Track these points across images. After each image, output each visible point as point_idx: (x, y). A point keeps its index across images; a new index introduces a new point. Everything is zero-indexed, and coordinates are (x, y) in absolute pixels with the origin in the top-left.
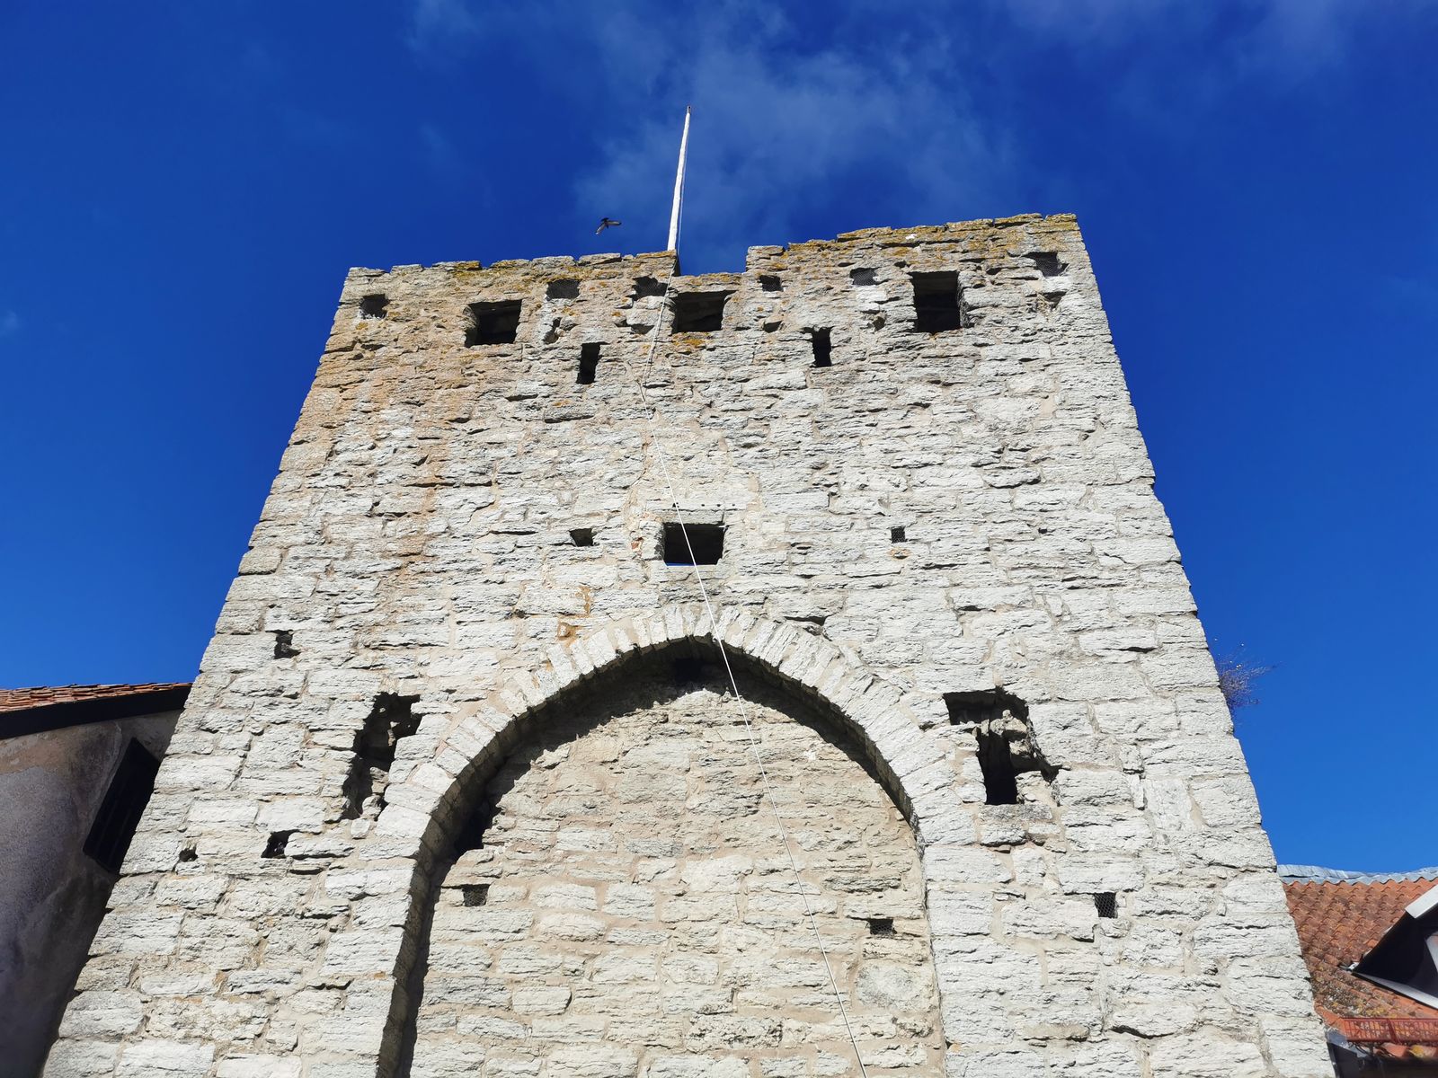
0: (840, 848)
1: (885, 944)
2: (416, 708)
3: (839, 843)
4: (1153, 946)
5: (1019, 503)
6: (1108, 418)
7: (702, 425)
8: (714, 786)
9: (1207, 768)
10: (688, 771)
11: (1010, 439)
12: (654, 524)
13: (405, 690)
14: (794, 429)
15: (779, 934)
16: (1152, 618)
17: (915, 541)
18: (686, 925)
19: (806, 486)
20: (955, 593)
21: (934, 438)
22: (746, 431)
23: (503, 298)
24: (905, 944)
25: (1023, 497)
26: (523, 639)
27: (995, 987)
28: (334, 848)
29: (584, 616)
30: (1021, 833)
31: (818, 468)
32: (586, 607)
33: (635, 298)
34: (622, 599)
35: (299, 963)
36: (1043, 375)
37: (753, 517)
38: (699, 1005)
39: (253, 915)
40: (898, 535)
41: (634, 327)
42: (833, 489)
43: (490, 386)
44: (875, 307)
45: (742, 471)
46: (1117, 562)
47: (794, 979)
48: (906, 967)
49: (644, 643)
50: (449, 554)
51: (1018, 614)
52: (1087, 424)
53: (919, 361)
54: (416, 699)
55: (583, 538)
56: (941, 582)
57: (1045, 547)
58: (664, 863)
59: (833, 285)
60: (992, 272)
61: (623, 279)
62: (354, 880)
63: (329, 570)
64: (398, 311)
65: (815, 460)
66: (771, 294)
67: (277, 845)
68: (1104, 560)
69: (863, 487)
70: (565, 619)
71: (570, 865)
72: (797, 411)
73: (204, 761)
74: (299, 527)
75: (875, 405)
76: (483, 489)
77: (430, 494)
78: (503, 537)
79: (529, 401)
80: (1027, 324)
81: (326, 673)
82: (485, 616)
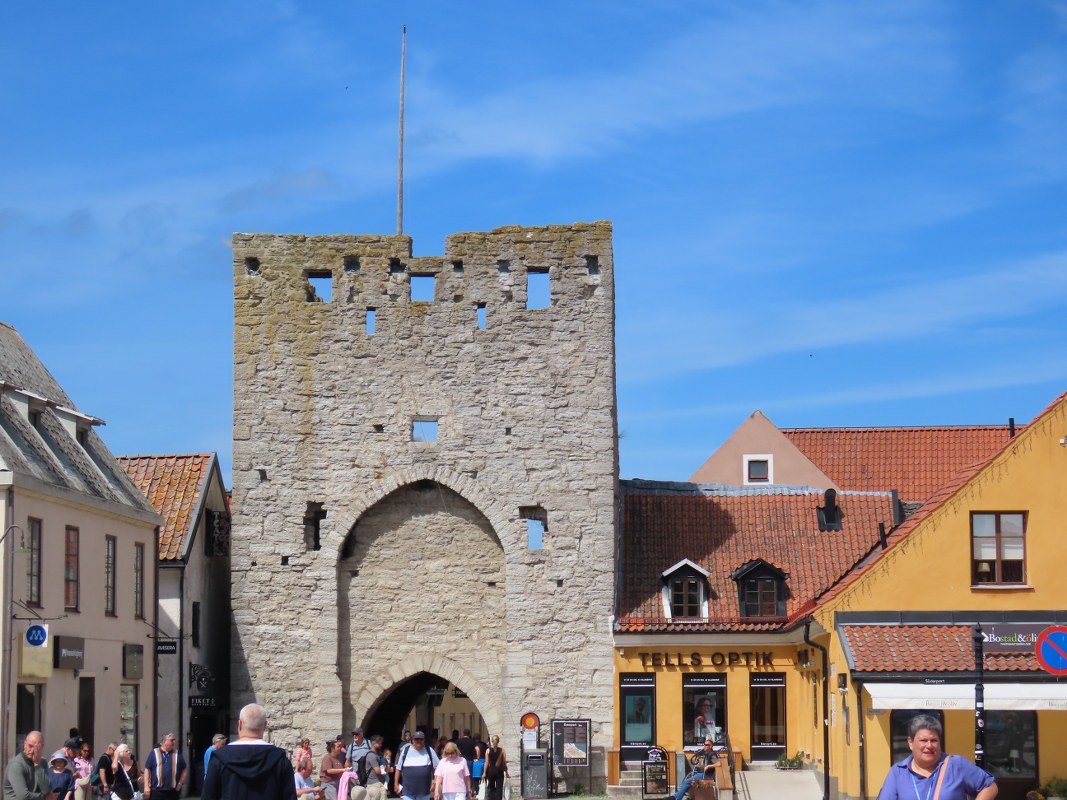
0: (479, 558)
1: (492, 590)
2: (323, 507)
3: (479, 556)
4: (571, 596)
5: (558, 417)
6: (602, 371)
7: (427, 365)
8: (436, 533)
9: (602, 536)
11: (559, 379)
12: (408, 422)
13: (318, 499)
14: (468, 369)
15: (458, 587)
16: (597, 476)
17: (515, 436)
18: (428, 584)
19: (473, 403)
20: (528, 462)
21: (528, 379)
22: (447, 370)
23: (321, 266)
24: (498, 591)
25: (560, 414)
26: (361, 478)
27: (523, 609)
28: (306, 562)
29: (384, 468)
30: (537, 560)
31: (477, 394)
32: (384, 464)
33: (390, 274)
34: (398, 461)
35: (304, 601)
36: (579, 343)
37: (450, 419)
38: (433, 609)
39: (284, 585)
40: (508, 431)
41: (391, 296)
42: (484, 406)
43: (326, 333)
44: (507, 288)
45: (445, 394)
46: (590, 449)
47: (463, 601)
48: (497, 598)
49: (408, 482)
50: (323, 434)
52: (592, 373)
54: (322, 503)
56: (522, 456)
57: (564, 440)
58: (419, 562)
59: (488, 270)
60: (566, 268)
61: (383, 258)
62: (316, 574)
63: (272, 439)
64: (268, 271)
65: (476, 388)
66: (458, 275)
67: (285, 560)
68: (585, 448)
69: (496, 405)
70: (377, 470)
71: (386, 563)
72: (469, 358)
73: (248, 528)
74: (253, 416)
75: (503, 357)
76: (333, 399)
77: (308, 401)
78: (345, 427)
79: (346, 344)
80: (577, 308)
81: (285, 491)
82: (343, 467)
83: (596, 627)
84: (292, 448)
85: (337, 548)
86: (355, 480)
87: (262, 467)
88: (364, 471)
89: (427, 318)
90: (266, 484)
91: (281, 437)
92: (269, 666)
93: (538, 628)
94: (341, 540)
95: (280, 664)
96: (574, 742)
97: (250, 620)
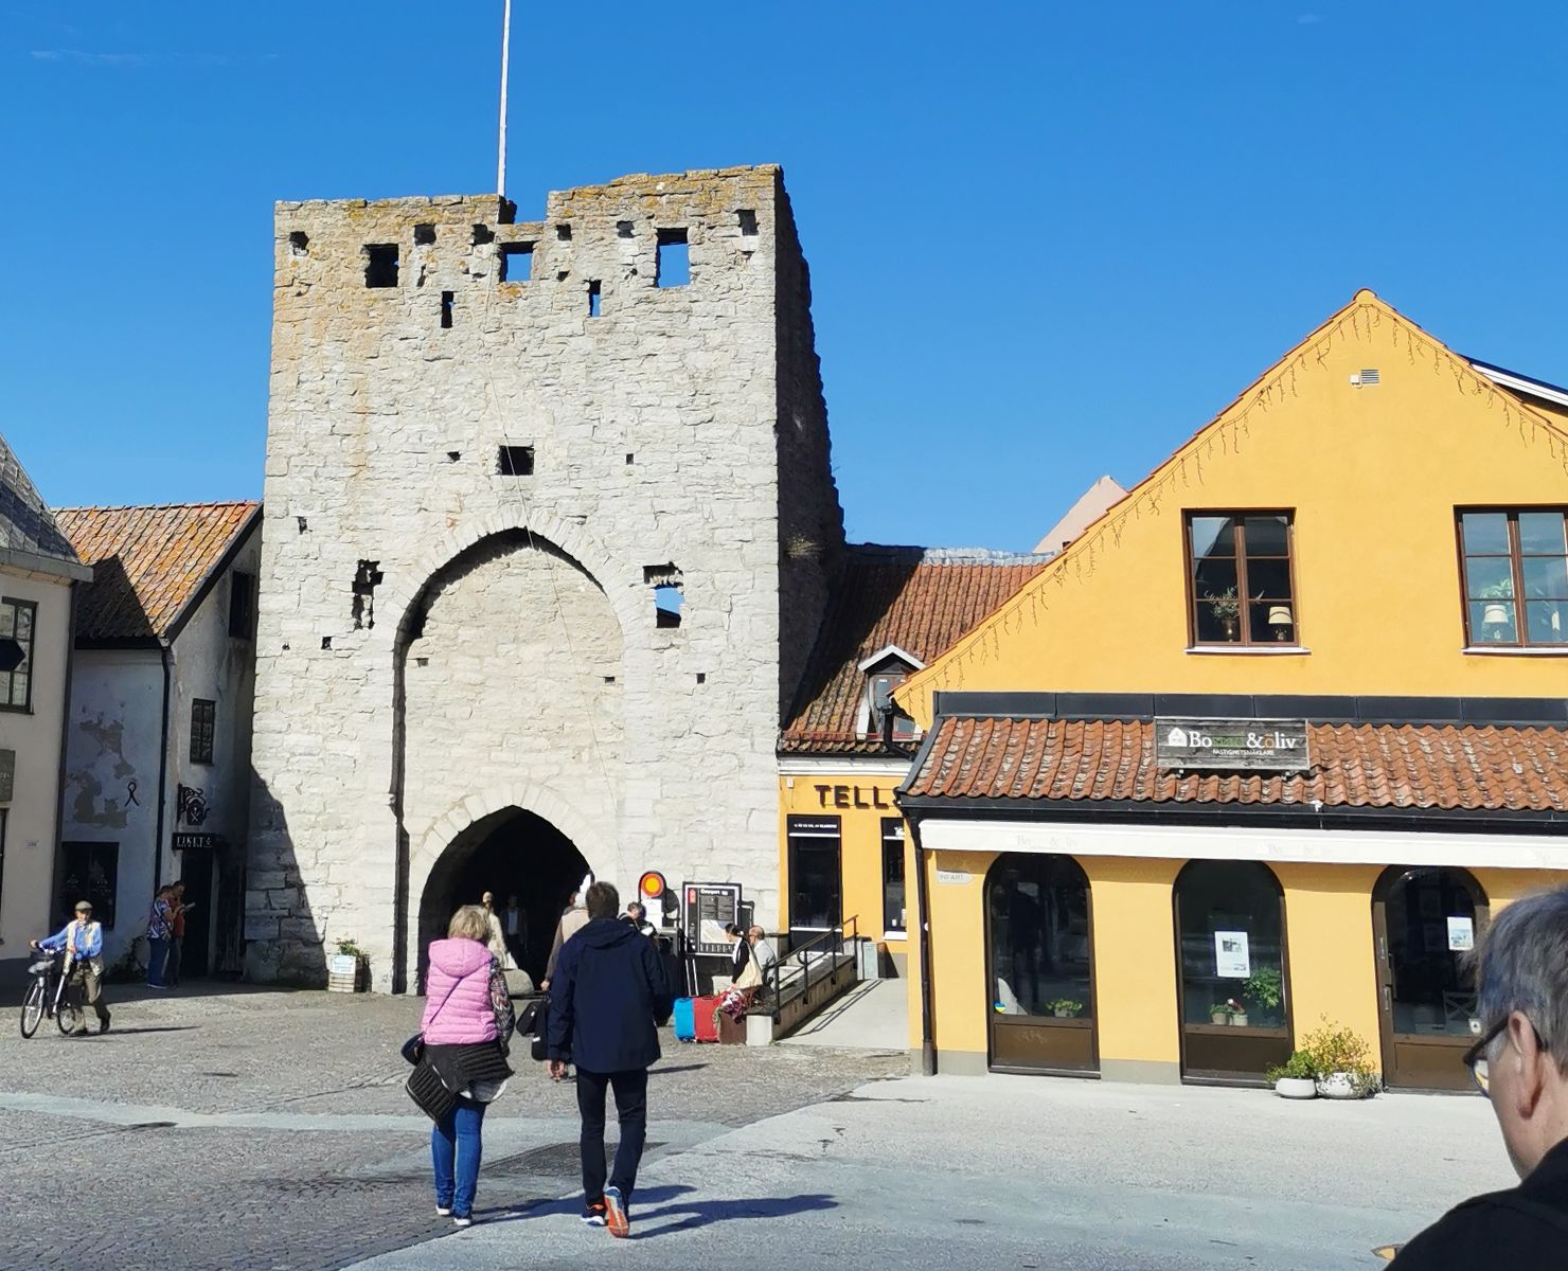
0: (592, 642)
2: (379, 568)
3: (592, 639)
4: (717, 697)
5: (699, 437)
6: (760, 370)
7: (520, 368)
8: (533, 605)
9: (761, 610)
10: (520, 598)
11: (701, 384)
12: (494, 448)
13: (372, 557)
14: (575, 373)
15: (563, 683)
16: (754, 521)
17: (638, 464)
18: (521, 678)
19: (581, 419)
20: (656, 501)
21: (657, 384)
22: (546, 374)
23: (385, 240)
24: (619, 688)
25: (702, 433)
26: (428, 526)
28: (355, 645)
29: (459, 513)
30: (671, 643)
31: (588, 406)
32: (460, 506)
33: (473, 245)
34: (479, 501)
35: (349, 701)
36: (727, 331)
37: (550, 443)
38: (528, 715)
39: (324, 677)
40: (630, 458)
41: (474, 273)
42: (596, 423)
43: (388, 328)
44: (630, 259)
45: (544, 406)
46: (743, 482)
47: (570, 704)
48: (616, 700)
49: (492, 532)
50: (381, 466)
51: (687, 516)
52: (747, 374)
53: (654, 315)
54: (378, 563)
55: (455, 457)
56: (648, 494)
57: (707, 471)
58: (510, 647)
59: (605, 236)
60: (711, 228)
61: (465, 225)
62: (367, 662)
63: (316, 475)
64: (317, 249)
65: (586, 399)
66: (564, 243)
67: (327, 641)
68: (737, 480)
69: (613, 422)
70: (450, 515)
71: (466, 648)
72: (577, 357)
73: (281, 597)
74: (293, 442)
75: (624, 355)
76: (394, 418)
77: (363, 420)
78: (410, 455)
79: (413, 342)
80: (725, 283)
81: (330, 545)
82: (407, 511)
83: (752, 744)
84: (340, 487)
85: (396, 625)
86: (421, 528)
87: (301, 513)
88: (433, 517)
89: (521, 303)
90: (305, 537)
91: (325, 472)
92: (300, 792)
94: (401, 612)
95: (315, 790)
96: (715, 918)
97: (277, 728)
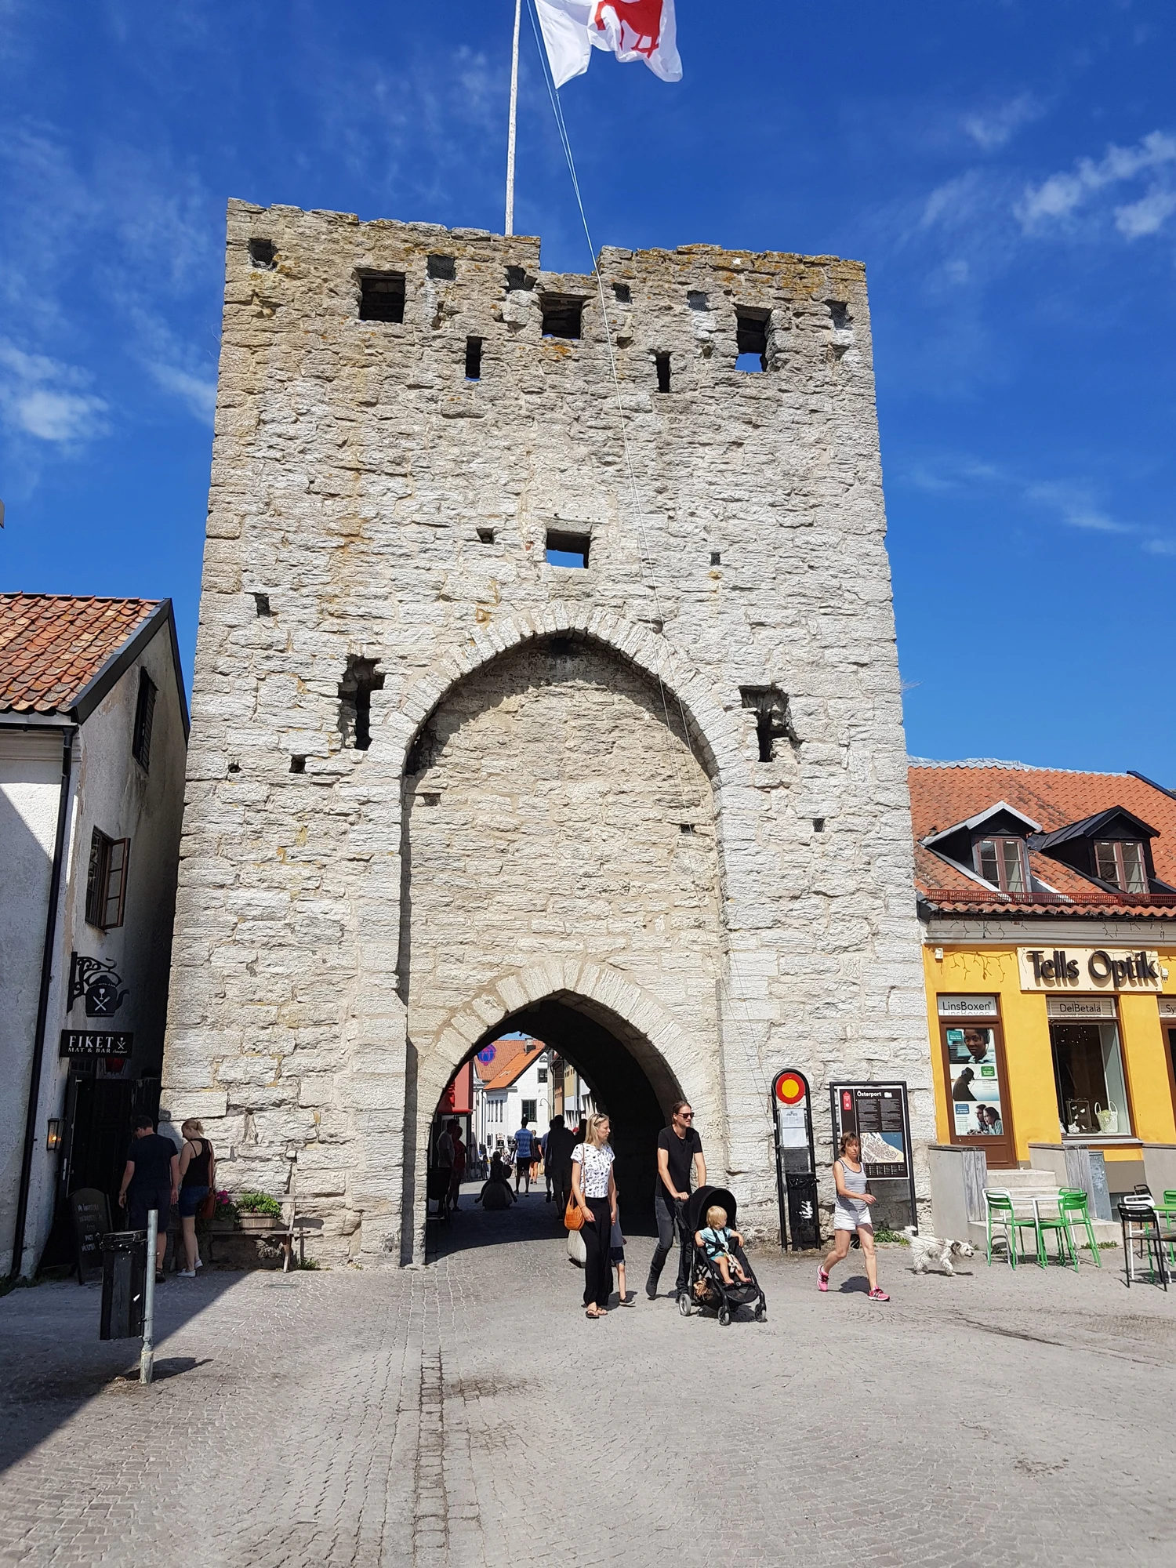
0: (664, 780)
1: (691, 839)
2: (379, 668)
3: (663, 777)
4: (841, 849)
5: (798, 542)
6: (865, 475)
7: (572, 439)
8: (584, 734)
9: (885, 746)
10: (566, 722)
11: (797, 482)
12: (541, 530)
13: (369, 653)
14: (643, 453)
15: (627, 831)
16: (869, 642)
17: (726, 565)
18: (571, 823)
19: (652, 508)
20: (751, 611)
21: (744, 476)
22: (606, 449)
23: (387, 267)
24: (700, 840)
25: (802, 537)
26: (451, 619)
27: (756, 869)
28: (341, 769)
29: (495, 605)
30: (778, 781)
31: (661, 493)
32: (496, 597)
33: (508, 290)
34: (522, 593)
35: (332, 844)
36: (825, 428)
37: (613, 531)
38: (581, 871)
39: (293, 811)
40: (716, 559)
41: (509, 323)
42: (671, 513)
43: (392, 371)
44: (706, 335)
45: (604, 488)
46: (854, 597)
47: (637, 858)
48: (701, 853)
49: (540, 631)
50: (381, 538)
51: (790, 631)
52: (849, 477)
53: (737, 399)
54: (377, 661)
55: (487, 536)
56: (742, 601)
57: (811, 579)
58: (554, 784)
59: (673, 305)
60: (798, 315)
61: (496, 265)
62: (359, 791)
63: (285, 541)
64: (288, 263)
65: (658, 484)
66: (623, 306)
67: (298, 764)
68: (847, 594)
69: (692, 514)
70: (482, 606)
71: (493, 782)
72: (644, 435)
73: (226, 698)
74: (248, 497)
75: (704, 439)
76: (400, 480)
77: (357, 479)
78: (423, 528)
79: (427, 392)
80: (818, 375)
81: (304, 635)
82: (419, 597)
83: (887, 907)
84: (322, 560)
85: (404, 744)
86: (442, 621)
87: (261, 589)
88: (457, 608)
89: (571, 365)
90: (268, 621)
91: (298, 538)
92: (254, 973)
93: (785, 904)
94: (412, 728)
95: (277, 970)
96: (880, 1130)
97: (219, 879)
